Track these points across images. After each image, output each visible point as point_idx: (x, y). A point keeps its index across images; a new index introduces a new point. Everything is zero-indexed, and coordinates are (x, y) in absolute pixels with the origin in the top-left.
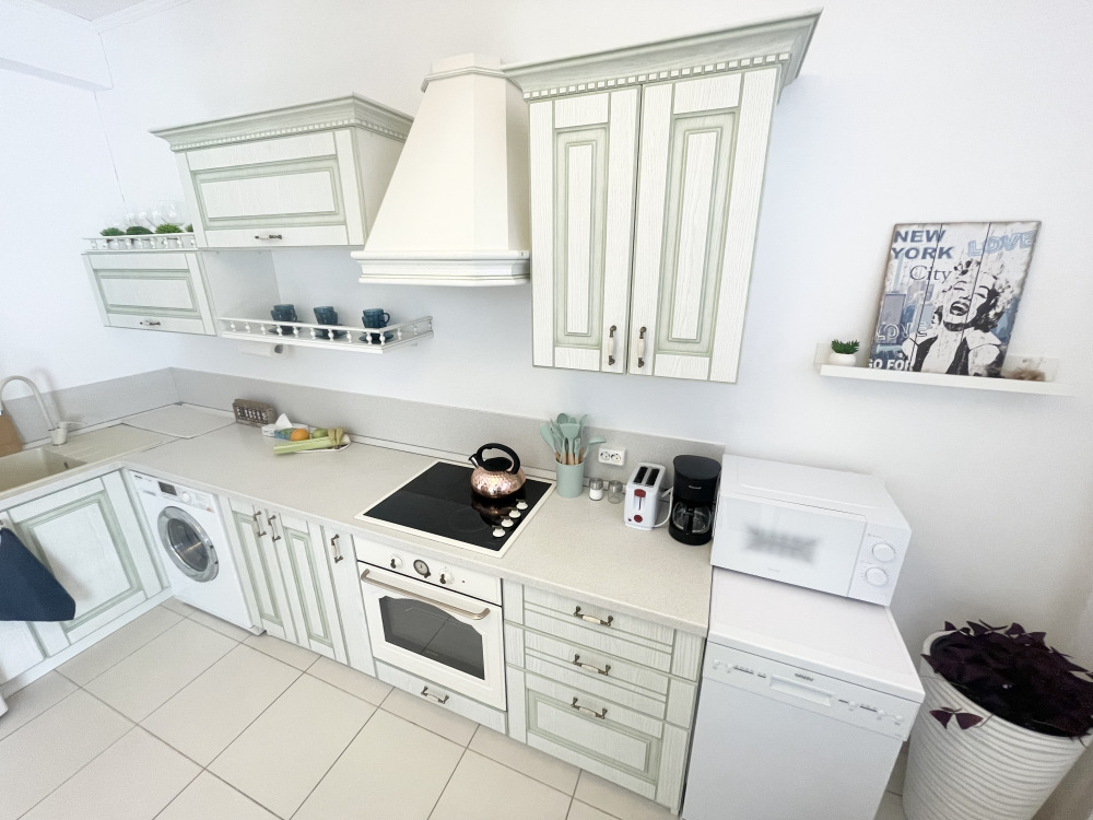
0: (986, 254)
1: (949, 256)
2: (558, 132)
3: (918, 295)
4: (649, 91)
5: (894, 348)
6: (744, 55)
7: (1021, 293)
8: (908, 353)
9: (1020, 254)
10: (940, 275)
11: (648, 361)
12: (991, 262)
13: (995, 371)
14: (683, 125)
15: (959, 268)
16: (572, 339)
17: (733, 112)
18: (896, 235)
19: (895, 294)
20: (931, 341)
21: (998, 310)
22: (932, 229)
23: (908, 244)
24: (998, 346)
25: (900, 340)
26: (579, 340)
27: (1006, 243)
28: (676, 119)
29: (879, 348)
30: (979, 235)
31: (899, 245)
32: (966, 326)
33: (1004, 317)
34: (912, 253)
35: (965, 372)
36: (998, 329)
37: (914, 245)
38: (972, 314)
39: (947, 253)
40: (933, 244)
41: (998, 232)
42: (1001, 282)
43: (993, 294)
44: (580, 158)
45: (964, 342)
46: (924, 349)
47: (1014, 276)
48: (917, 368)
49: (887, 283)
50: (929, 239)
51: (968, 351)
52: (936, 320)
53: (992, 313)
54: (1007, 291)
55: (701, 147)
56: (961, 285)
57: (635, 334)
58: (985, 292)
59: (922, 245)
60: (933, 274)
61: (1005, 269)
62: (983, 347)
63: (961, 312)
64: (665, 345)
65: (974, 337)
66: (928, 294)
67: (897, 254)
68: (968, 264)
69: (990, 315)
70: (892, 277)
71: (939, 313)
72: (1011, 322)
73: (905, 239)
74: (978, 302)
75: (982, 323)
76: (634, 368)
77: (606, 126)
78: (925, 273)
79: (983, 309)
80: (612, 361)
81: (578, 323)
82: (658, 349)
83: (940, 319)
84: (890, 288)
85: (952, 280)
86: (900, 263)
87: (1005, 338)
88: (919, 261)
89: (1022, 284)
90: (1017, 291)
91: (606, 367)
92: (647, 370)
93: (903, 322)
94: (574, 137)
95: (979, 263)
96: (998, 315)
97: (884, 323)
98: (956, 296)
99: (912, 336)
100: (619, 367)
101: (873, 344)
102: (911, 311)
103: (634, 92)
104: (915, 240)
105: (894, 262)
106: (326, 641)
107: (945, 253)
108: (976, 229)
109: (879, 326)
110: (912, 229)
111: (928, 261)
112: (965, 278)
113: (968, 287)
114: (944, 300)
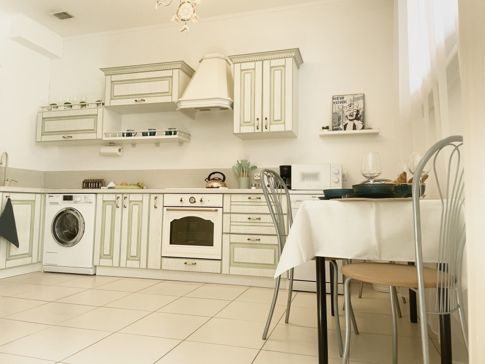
2: (242, 70)
3: (341, 113)
4: (265, 62)
5: (338, 127)
6: (285, 55)
8: (342, 128)
9: (361, 102)
11: (268, 127)
12: (355, 104)
13: (363, 128)
14: (273, 69)
15: (349, 105)
16: (246, 124)
17: (284, 66)
18: (333, 98)
19: (336, 113)
20: (347, 124)
22: (341, 97)
23: (336, 101)
24: (362, 124)
25: (339, 125)
26: (248, 124)
27: (358, 99)
28: (271, 67)
29: (334, 128)
30: (352, 98)
31: (334, 101)
32: (353, 120)
34: (338, 103)
35: (356, 129)
38: (354, 116)
40: (342, 100)
41: (356, 96)
42: (359, 108)
43: (358, 111)
44: (248, 77)
45: (354, 124)
46: (345, 126)
47: (361, 106)
48: (345, 129)
50: (341, 99)
51: (356, 125)
52: (347, 119)
54: (361, 110)
55: (278, 74)
56: (350, 110)
57: (264, 119)
58: (356, 111)
59: (340, 101)
60: (343, 107)
61: (359, 105)
62: (359, 124)
63: (352, 116)
64: (272, 122)
65: (356, 122)
66: (343, 112)
67: (334, 103)
68: (351, 104)
69: (359, 116)
70: (334, 109)
71: (347, 117)
72: (364, 117)
73: (335, 99)
74: (355, 113)
75: (357, 118)
76: (265, 130)
77: (254, 69)
79: (357, 115)
80: (258, 129)
81: (247, 119)
82: (271, 124)
84: (334, 112)
85: (348, 109)
87: (363, 122)
88: (339, 104)
89: (364, 108)
90: (363, 110)
91: (257, 131)
92: (268, 130)
93: (339, 119)
94: (246, 71)
95: (353, 104)
96: (360, 116)
98: (350, 112)
99: (342, 123)
100: (260, 130)
101: (333, 127)
102: (340, 117)
103: (261, 62)
104: (338, 99)
105: (334, 105)
106: (137, 258)
107: (345, 102)
108: (351, 96)
109: (333, 122)
110: (336, 97)
111: (342, 104)
112: (351, 108)
113: (352, 110)
114: (347, 114)
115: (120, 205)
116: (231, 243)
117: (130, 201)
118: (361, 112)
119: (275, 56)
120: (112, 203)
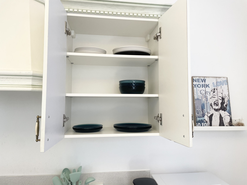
0: (218, 86)
3: (204, 99)
5: (202, 119)
10: (208, 93)
13: (231, 124)
15: (212, 90)
18: (193, 80)
19: (198, 99)
20: (212, 115)
21: (226, 104)
22: (202, 78)
23: (197, 83)
24: (229, 116)
25: (203, 116)
27: (221, 83)
29: (198, 119)
30: (214, 81)
31: (195, 83)
32: (219, 110)
34: (199, 86)
37: (199, 83)
38: (220, 105)
39: (208, 86)
41: (219, 80)
42: (224, 95)
43: (223, 99)
45: (220, 115)
46: (211, 117)
48: (211, 125)
49: (195, 96)
50: (202, 82)
51: (222, 118)
52: (211, 108)
53: (224, 105)
54: (226, 98)
56: (214, 96)
58: (221, 98)
60: (206, 93)
62: (226, 116)
63: (217, 105)
65: (222, 112)
66: (207, 99)
67: (195, 86)
68: (214, 89)
70: (195, 93)
71: (211, 105)
72: (230, 108)
73: (196, 81)
74: (220, 101)
75: (223, 108)
78: (204, 92)
79: (222, 103)
83: (212, 107)
85: (212, 95)
86: (197, 89)
88: (201, 88)
90: (228, 98)
93: (203, 109)
95: (217, 89)
96: (226, 105)
97: (197, 110)
99: (206, 114)
102: (204, 105)
104: (199, 81)
105: (195, 89)
107: (207, 86)
108: (213, 79)
110: (197, 78)
111: (204, 88)
113: (216, 97)
114: (212, 101)
118: (226, 100)
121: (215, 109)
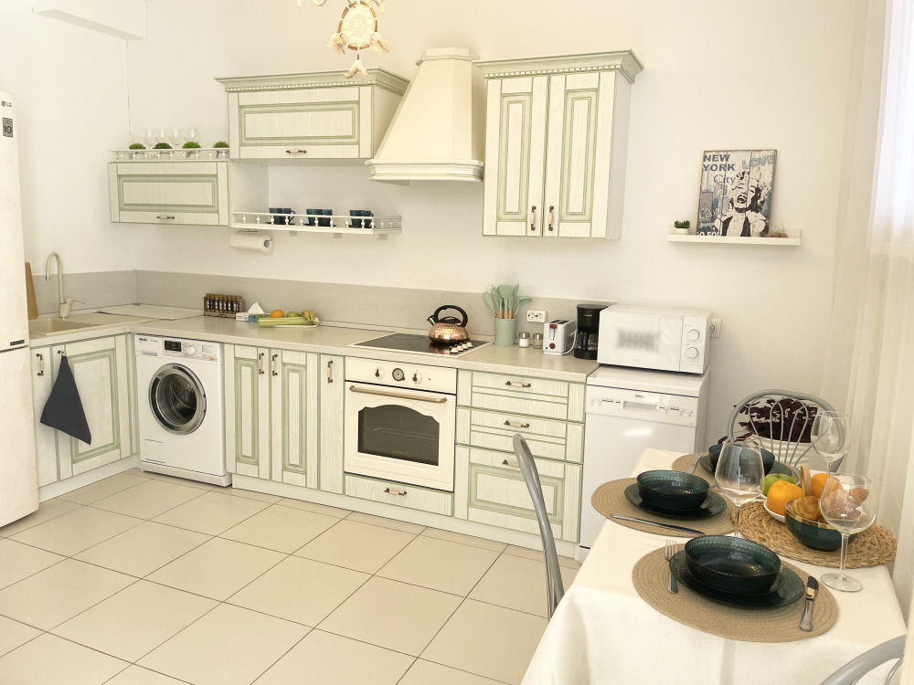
0: (752, 168)
1: (733, 169)
2: (503, 96)
3: (719, 192)
4: (553, 78)
5: (710, 225)
6: (600, 64)
7: (772, 189)
8: (717, 228)
9: (768, 168)
10: (730, 180)
11: (555, 227)
12: (754, 173)
14: (571, 96)
15: (739, 176)
16: (508, 217)
17: (596, 90)
18: (705, 157)
19: (707, 191)
20: (729, 219)
21: (762, 199)
22: (723, 154)
23: (711, 163)
24: (765, 221)
25: (713, 219)
26: (513, 216)
27: (761, 162)
28: (567, 92)
29: (702, 225)
30: (747, 157)
31: (707, 163)
32: (747, 209)
33: (765, 204)
34: (714, 168)
35: (749, 235)
36: (763, 210)
37: (715, 163)
38: (749, 202)
40: (724, 162)
41: (757, 156)
42: (761, 183)
43: (758, 190)
44: (516, 110)
45: (747, 219)
46: (726, 224)
47: (767, 179)
48: (724, 234)
49: (703, 185)
50: (722, 160)
51: (750, 224)
52: (731, 207)
53: (759, 201)
54: (765, 188)
55: (581, 107)
56: (741, 186)
57: (547, 210)
58: (754, 189)
59: (719, 163)
60: (726, 180)
61: (763, 176)
62: (757, 220)
63: (744, 202)
64: (566, 217)
65: (750, 214)
66: (725, 191)
67: (706, 168)
68: (744, 173)
69: (759, 202)
70: (705, 182)
71: (732, 202)
72: (770, 206)
73: (709, 160)
74: (751, 195)
75: (755, 207)
76: (547, 233)
77: (530, 94)
78: (722, 179)
79: (755, 199)
80: (533, 229)
81: (512, 206)
82: (561, 220)
83: (733, 205)
84: (704, 188)
85: (736, 184)
86: (709, 173)
87: (768, 216)
88: (718, 172)
89: (773, 184)
90: (770, 188)
91: (531, 233)
92: (555, 233)
93: (713, 208)
94: (512, 99)
95: (749, 173)
96: (762, 203)
97: (703, 209)
98: (739, 192)
99: (719, 216)
100: (537, 232)
101: (699, 223)
102: (716, 201)
104: (715, 160)
105: (705, 173)
106: (300, 469)
107: (731, 167)
108: (743, 153)
109: (701, 211)
110: (712, 154)
111: (723, 172)
112: (742, 181)
113: (745, 187)
114: (733, 195)
115: (265, 369)
116: (471, 464)
117: (284, 364)
118: (764, 193)
119: (578, 65)
120: (251, 363)
121: (736, 209)
